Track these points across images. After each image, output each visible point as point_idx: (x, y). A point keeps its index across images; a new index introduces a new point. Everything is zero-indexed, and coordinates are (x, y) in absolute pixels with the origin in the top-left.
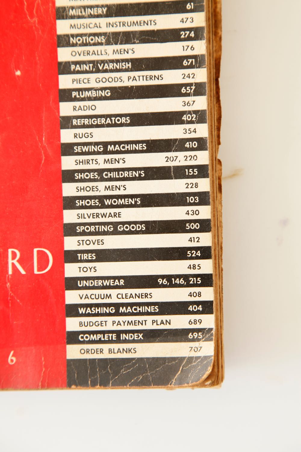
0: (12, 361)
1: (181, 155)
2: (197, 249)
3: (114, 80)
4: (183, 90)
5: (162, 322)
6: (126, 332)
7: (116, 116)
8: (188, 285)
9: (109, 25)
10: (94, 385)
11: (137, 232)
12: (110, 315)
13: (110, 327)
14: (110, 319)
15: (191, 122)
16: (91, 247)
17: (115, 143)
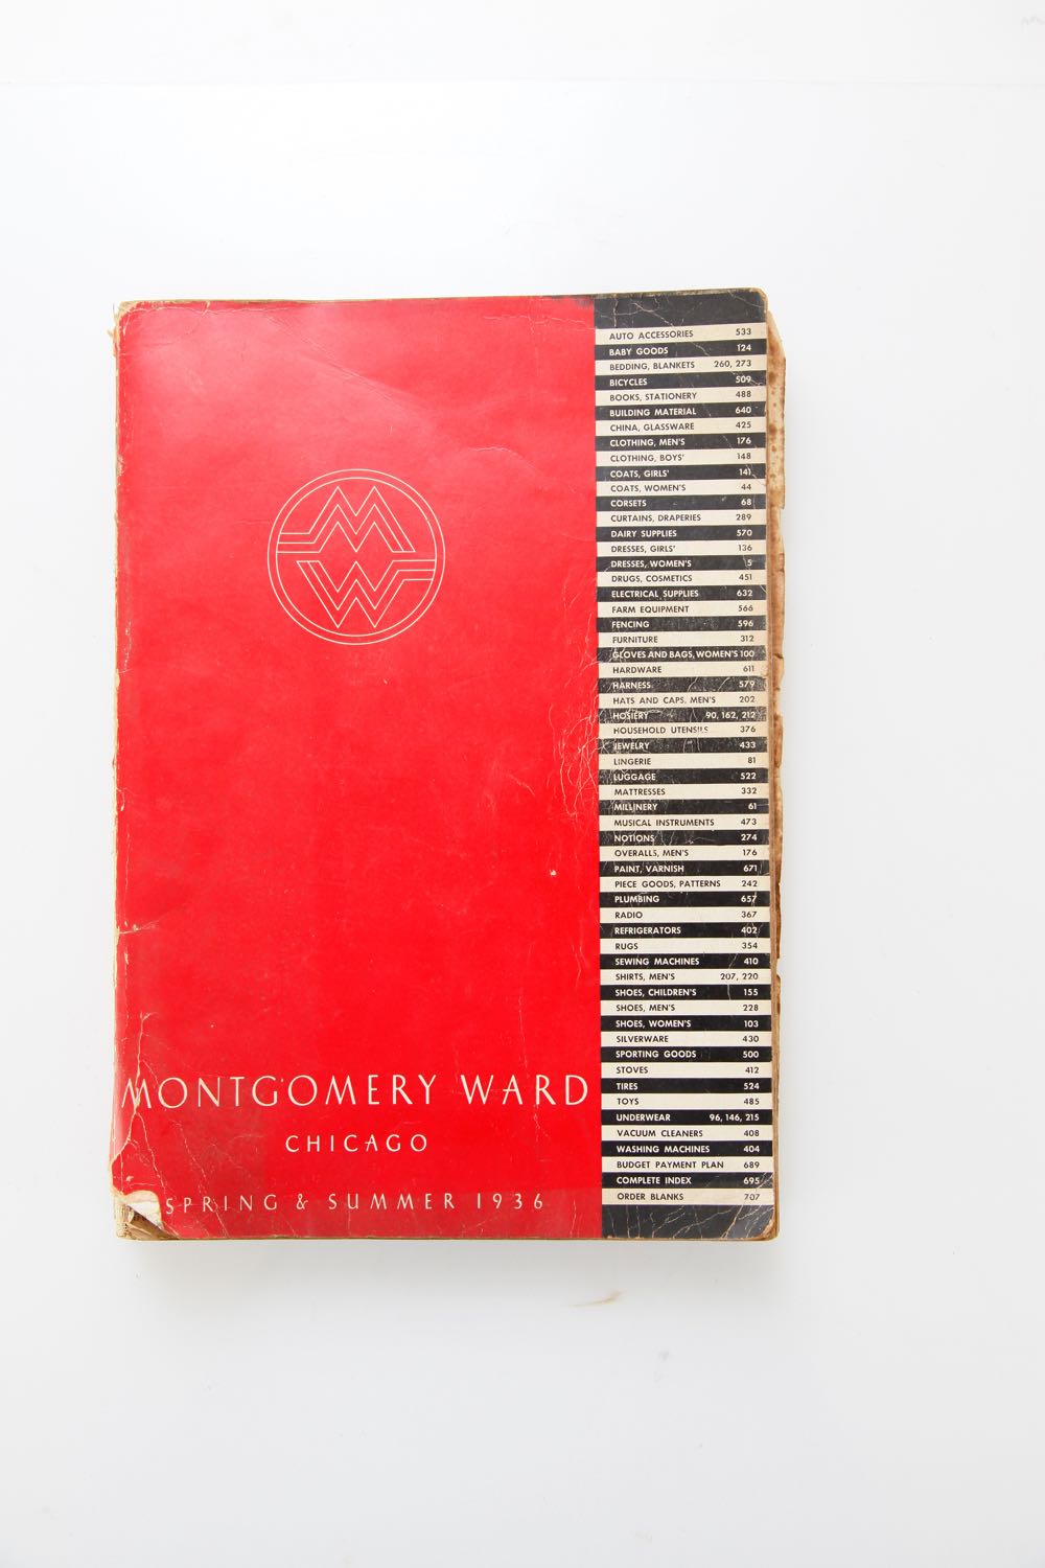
0: (538, 1205)
1: (739, 972)
2: (754, 1081)
3: (664, 884)
4: (743, 899)
5: (714, 1165)
6: (672, 1175)
7: (665, 925)
8: (745, 1122)
9: (659, 822)
10: (634, 1235)
11: (685, 1060)
12: (653, 1154)
13: (653, 1169)
14: (653, 1160)
15: (752, 936)
16: (633, 1075)
17: (662, 956)
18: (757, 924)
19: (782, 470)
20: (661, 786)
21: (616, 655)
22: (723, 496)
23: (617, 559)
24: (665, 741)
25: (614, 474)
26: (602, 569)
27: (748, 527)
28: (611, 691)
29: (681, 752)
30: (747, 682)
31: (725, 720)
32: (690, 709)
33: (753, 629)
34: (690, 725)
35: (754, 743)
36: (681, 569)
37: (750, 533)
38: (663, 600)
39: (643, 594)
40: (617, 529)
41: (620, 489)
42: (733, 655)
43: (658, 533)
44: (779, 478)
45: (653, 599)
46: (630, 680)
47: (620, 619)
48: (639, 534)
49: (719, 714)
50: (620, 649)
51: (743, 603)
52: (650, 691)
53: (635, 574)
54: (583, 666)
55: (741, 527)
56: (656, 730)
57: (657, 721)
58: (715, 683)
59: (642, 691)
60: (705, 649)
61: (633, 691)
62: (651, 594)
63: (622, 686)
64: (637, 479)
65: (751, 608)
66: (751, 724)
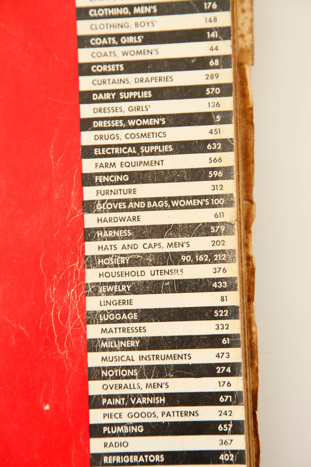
3: (147, 415)
4: (220, 428)
7: (149, 453)
15: (229, 462)
18: (234, 452)
19: (251, 30)
20: (142, 324)
21: (99, 207)
22: (193, 58)
23: (98, 119)
24: (145, 283)
25: (94, 42)
26: (86, 130)
27: (216, 86)
28: (96, 239)
29: (160, 293)
30: (218, 227)
31: (199, 263)
32: (167, 254)
33: (222, 178)
34: (167, 268)
35: (225, 283)
36: (156, 126)
37: (218, 91)
38: (140, 155)
39: (122, 150)
40: (98, 92)
41: (99, 55)
42: (204, 203)
43: (135, 94)
44: (248, 37)
45: (131, 155)
46: (112, 229)
47: (102, 174)
48: (117, 96)
49: (193, 257)
50: (103, 201)
51: (213, 155)
52: (130, 238)
53: (115, 132)
54: (70, 218)
55: (210, 86)
56: (137, 274)
57: (137, 265)
58: (189, 229)
59: (123, 238)
60: (180, 198)
61: (115, 238)
62: (130, 150)
63: (106, 234)
64: (115, 45)
65: (220, 160)
66: (222, 265)
